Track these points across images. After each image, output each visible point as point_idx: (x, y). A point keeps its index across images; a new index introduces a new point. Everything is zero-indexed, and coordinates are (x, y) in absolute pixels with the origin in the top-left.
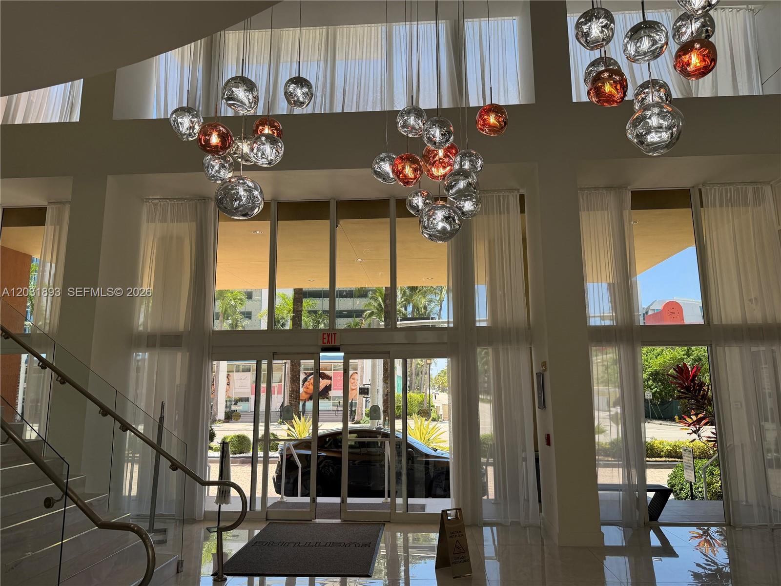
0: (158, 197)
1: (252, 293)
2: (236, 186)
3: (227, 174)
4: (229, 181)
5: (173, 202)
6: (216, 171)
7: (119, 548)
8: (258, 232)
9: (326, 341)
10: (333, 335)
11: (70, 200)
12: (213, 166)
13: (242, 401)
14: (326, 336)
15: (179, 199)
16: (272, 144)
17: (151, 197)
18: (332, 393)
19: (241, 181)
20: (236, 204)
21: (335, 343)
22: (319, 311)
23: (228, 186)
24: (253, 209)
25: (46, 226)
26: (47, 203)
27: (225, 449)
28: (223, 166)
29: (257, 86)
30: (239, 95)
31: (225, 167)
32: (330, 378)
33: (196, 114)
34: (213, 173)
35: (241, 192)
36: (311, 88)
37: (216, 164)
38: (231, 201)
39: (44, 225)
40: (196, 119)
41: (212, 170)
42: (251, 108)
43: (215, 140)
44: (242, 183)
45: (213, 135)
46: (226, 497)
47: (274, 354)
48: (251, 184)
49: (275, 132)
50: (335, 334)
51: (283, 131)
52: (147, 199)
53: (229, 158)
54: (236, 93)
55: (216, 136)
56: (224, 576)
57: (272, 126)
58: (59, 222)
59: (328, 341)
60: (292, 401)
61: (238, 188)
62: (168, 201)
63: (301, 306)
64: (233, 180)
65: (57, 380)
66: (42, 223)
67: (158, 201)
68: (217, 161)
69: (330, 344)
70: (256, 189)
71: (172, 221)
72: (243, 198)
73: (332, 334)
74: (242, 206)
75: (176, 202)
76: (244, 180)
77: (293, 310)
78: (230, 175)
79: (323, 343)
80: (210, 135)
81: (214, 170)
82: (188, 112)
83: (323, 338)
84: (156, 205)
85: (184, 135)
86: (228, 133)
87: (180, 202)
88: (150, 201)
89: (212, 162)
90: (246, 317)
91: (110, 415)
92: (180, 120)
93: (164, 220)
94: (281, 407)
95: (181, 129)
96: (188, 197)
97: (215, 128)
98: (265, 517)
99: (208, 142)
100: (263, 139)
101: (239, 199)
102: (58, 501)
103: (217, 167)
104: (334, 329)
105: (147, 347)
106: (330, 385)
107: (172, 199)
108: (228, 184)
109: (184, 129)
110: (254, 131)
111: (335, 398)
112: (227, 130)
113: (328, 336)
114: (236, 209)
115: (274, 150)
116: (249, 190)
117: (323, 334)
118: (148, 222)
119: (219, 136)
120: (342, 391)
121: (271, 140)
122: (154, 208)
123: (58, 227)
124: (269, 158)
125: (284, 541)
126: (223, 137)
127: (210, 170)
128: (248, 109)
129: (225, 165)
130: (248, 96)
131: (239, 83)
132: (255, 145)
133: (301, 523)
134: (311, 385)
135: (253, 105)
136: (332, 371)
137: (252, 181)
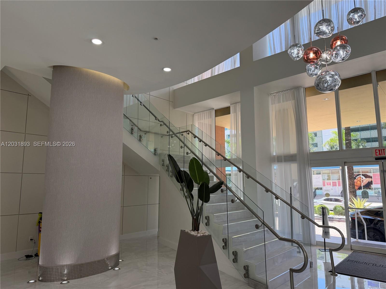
0: (276, 92)
1: (316, 133)
2: (325, 76)
3: (319, 72)
4: (321, 75)
5: (283, 93)
6: (313, 71)
7: (283, 251)
8: (326, 99)
9: (378, 154)
10: (383, 151)
11: (240, 101)
12: (311, 69)
13: (318, 189)
14: (378, 151)
15: (286, 90)
16: (343, 49)
17: (272, 93)
18: (373, 186)
19: (328, 73)
20: (326, 85)
21: (384, 155)
22: (358, 139)
23: (321, 77)
24: (335, 86)
25: (231, 114)
26: (230, 105)
27: (324, 211)
28: (316, 68)
29: (332, 21)
30: (323, 29)
31: (317, 68)
32: (371, 177)
33: (300, 46)
34: (311, 73)
35: (328, 78)
36: (364, 11)
37: (313, 68)
38: (323, 84)
39: (230, 114)
40: (300, 49)
41: (310, 71)
42: (330, 33)
43: (312, 55)
44: (328, 74)
45: (311, 53)
46: (328, 235)
47: (345, 163)
48: (333, 73)
49: (343, 42)
50: (384, 150)
51: (348, 40)
52: (270, 94)
53: (319, 63)
54: (321, 28)
55: (312, 54)
56: (336, 273)
57: (342, 39)
58: (235, 111)
59: (380, 154)
60: (350, 189)
61: (326, 77)
62: (280, 93)
63: (350, 136)
64: (323, 74)
65: (246, 177)
66: (229, 113)
67: (275, 94)
68: (313, 66)
69: (381, 156)
70: (336, 75)
71: (283, 101)
72: (329, 81)
73: (381, 149)
74: (329, 85)
75: (284, 92)
76: (329, 72)
77: (346, 139)
78: (320, 71)
79: (376, 155)
80: (309, 54)
81: (312, 71)
82: (296, 46)
83: (376, 153)
84: (275, 96)
85: (295, 58)
86: (318, 50)
87: (286, 92)
88: (272, 95)
89: (310, 67)
90: (315, 146)
91: (270, 192)
92: (292, 51)
93: (279, 102)
94: (341, 193)
95: (293, 56)
96: (290, 89)
97: (311, 49)
98: (350, 248)
99: (308, 58)
100: (338, 48)
101: (327, 82)
102: (260, 226)
103: (313, 69)
104: (382, 147)
105: (278, 162)
106: (372, 181)
107: (282, 91)
108: (321, 76)
109: (294, 55)
110: (331, 45)
111: (375, 189)
112: (317, 49)
113: (379, 151)
114: (326, 87)
115: (345, 52)
116: (332, 76)
117: (376, 150)
118: (272, 104)
119: (314, 53)
120: (380, 185)
121: (343, 47)
122: (274, 98)
123: (235, 114)
124: (342, 57)
125: (366, 262)
126: (316, 53)
127: (309, 71)
128: (329, 35)
129: (317, 67)
130: (328, 28)
131: (322, 23)
132: (334, 52)
133: (374, 254)
134: (358, 181)
135: (331, 32)
136: (372, 173)
137: (333, 71)
